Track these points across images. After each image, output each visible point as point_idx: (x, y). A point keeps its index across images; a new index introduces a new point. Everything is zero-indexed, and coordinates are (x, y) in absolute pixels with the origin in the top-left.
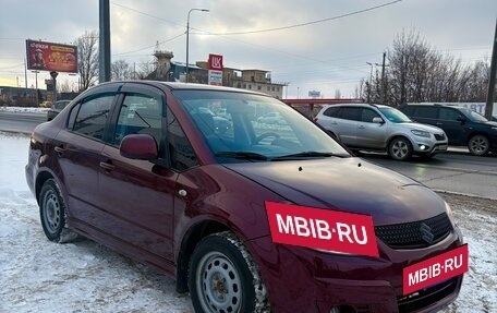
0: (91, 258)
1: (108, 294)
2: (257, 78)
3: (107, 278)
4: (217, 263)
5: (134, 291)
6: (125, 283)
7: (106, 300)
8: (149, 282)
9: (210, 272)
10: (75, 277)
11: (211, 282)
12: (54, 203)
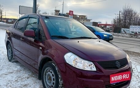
0: (19, 67)
1: (20, 79)
2: (83, 18)
3: (21, 74)
4: (49, 71)
5: (28, 78)
6: (26, 75)
7: (18, 80)
8: (34, 76)
9: (47, 74)
10: (12, 73)
11: (47, 77)
12: (11, 50)
